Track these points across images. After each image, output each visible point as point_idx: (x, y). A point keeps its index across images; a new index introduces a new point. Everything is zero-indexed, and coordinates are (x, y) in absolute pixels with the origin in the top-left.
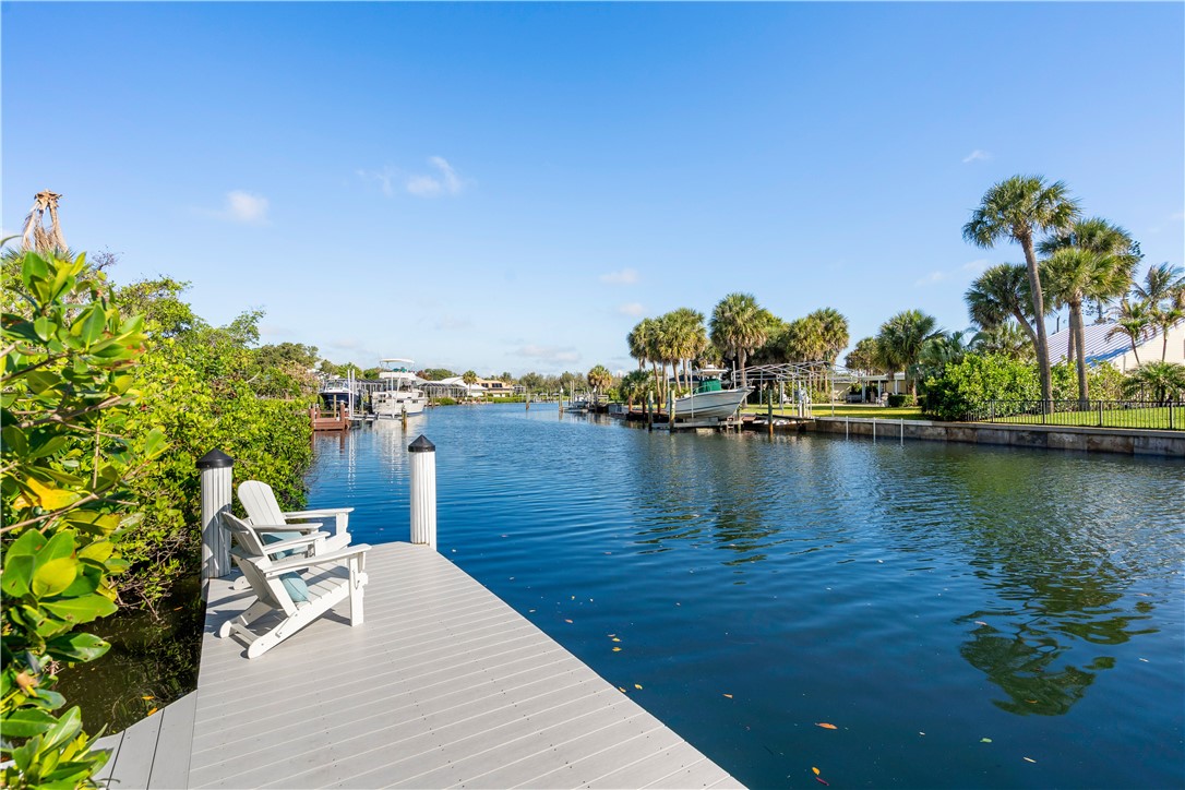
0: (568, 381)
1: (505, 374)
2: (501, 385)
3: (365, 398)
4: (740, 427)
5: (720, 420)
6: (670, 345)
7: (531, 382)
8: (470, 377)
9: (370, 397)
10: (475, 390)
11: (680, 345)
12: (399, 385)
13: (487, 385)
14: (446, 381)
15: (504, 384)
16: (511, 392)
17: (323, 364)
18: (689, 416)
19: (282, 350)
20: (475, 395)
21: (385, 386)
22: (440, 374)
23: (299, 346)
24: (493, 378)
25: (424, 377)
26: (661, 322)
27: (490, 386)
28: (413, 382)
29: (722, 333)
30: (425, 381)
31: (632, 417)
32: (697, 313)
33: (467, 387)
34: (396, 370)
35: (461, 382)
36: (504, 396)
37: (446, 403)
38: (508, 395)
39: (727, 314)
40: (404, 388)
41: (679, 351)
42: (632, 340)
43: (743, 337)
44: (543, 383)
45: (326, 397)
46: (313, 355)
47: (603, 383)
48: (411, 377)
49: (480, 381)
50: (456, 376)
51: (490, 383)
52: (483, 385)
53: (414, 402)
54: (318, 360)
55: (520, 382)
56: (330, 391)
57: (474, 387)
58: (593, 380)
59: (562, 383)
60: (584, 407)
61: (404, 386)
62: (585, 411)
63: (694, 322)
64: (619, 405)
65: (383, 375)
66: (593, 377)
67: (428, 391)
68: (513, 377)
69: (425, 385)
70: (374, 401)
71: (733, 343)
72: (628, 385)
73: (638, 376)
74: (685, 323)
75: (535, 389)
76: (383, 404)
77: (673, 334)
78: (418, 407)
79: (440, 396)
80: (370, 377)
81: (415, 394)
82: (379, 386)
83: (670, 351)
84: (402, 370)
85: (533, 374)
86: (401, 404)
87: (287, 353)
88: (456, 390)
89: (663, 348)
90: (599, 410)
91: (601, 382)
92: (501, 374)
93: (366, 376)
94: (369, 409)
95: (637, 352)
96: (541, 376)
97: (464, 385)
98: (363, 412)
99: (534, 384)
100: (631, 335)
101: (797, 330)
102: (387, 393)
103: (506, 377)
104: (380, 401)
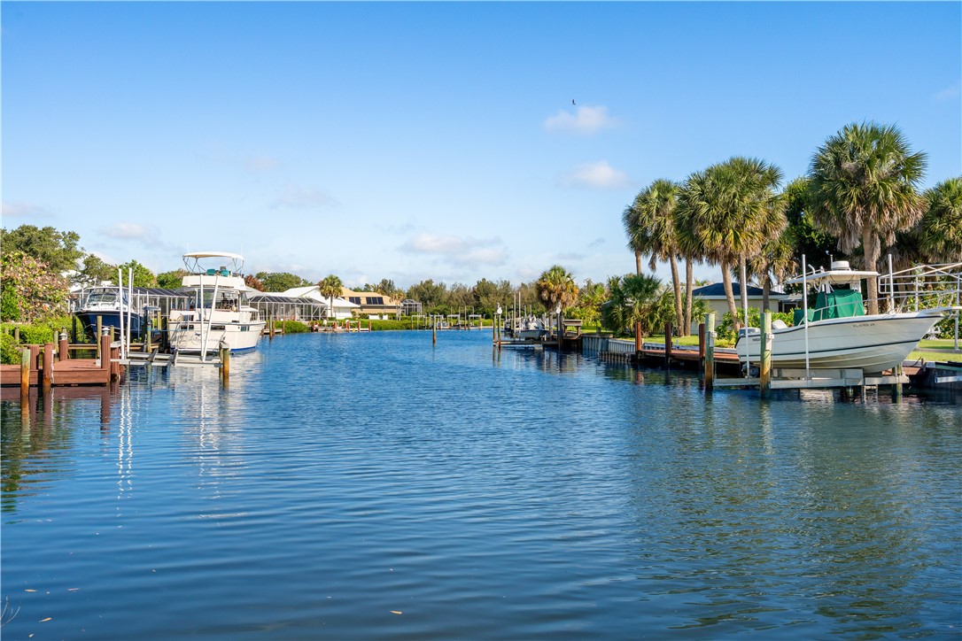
0: (487, 295)
1: (384, 282)
2: (380, 300)
3: (156, 321)
4: (900, 390)
5: (867, 374)
6: (720, 226)
7: (427, 295)
8: (331, 287)
9: (165, 322)
10: (339, 309)
11: (739, 227)
12: (216, 297)
13: (357, 300)
14: (292, 293)
15: (386, 299)
16: (398, 312)
17: (87, 263)
18: (799, 366)
19: (19, 239)
20: (341, 316)
21: (191, 299)
22: (281, 282)
23: (48, 231)
24: (367, 289)
25: (256, 286)
26: (701, 183)
27: (364, 302)
28: (242, 293)
29: (835, 201)
30: (257, 293)
31: (644, 362)
32: (766, 167)
33: (328, 302)
34: (211, 272)
35: (316, 295)
36: (385, 318)
37: (293, 330)
38: (393, 317)
39: (848, 165)
40: (225, 304)
41: (736, 238)
42: (633, 220)
43: (880, 211)
44: (445, 298)
45: (87, 319)
46: (70, 247)
47: (564, 297)
48: (238, 284)
49: (347, 293)
50: (306, 284)
51: (363, 296)
52: (352, 299)
53: (244, 328)
54: (79, 255)
55: (409, 296)
56: (93, 309)
57: (337, 302)
58: (545, 294)
59: (477, 298)
60: (539, 340)
61: (225, 301)
62: (538, 347)
63: (762, 186)
64: (604, 336)
65: (188, 282)
66: (546, 287)
67: (265, 309)
68: (397, 286)
69: (257, 299)
70: (172, 328)
71: (858, 220)
72: (622, 300)
73: (640, 285)
74: (749, 185)
75: (432, 306)
76: (189, 333)
77: (726, 205)
78: (251, 338)
79: (283, 318)
80: (169, 284)
81: (244, 314)
82: (181, 300)
83: (720, 237)
84: (222, 272)
85: (429, 282)
86: (219, 334)
87: (27, 244)
88: (308, 308)
89: (706, 233)
90: (566, 347)
91: (559, 297)
92: (378, 282)
93: (162, 283)
94: (164, 344)
95: (643, 241)
96: (442, 286)
97: (322, 299)
98: (150, 346)
99: (431, 299)
100: (631, 210)
101: (945, 201)
102: (195, 314)
103: (386, 287)
104: (184, 328)
